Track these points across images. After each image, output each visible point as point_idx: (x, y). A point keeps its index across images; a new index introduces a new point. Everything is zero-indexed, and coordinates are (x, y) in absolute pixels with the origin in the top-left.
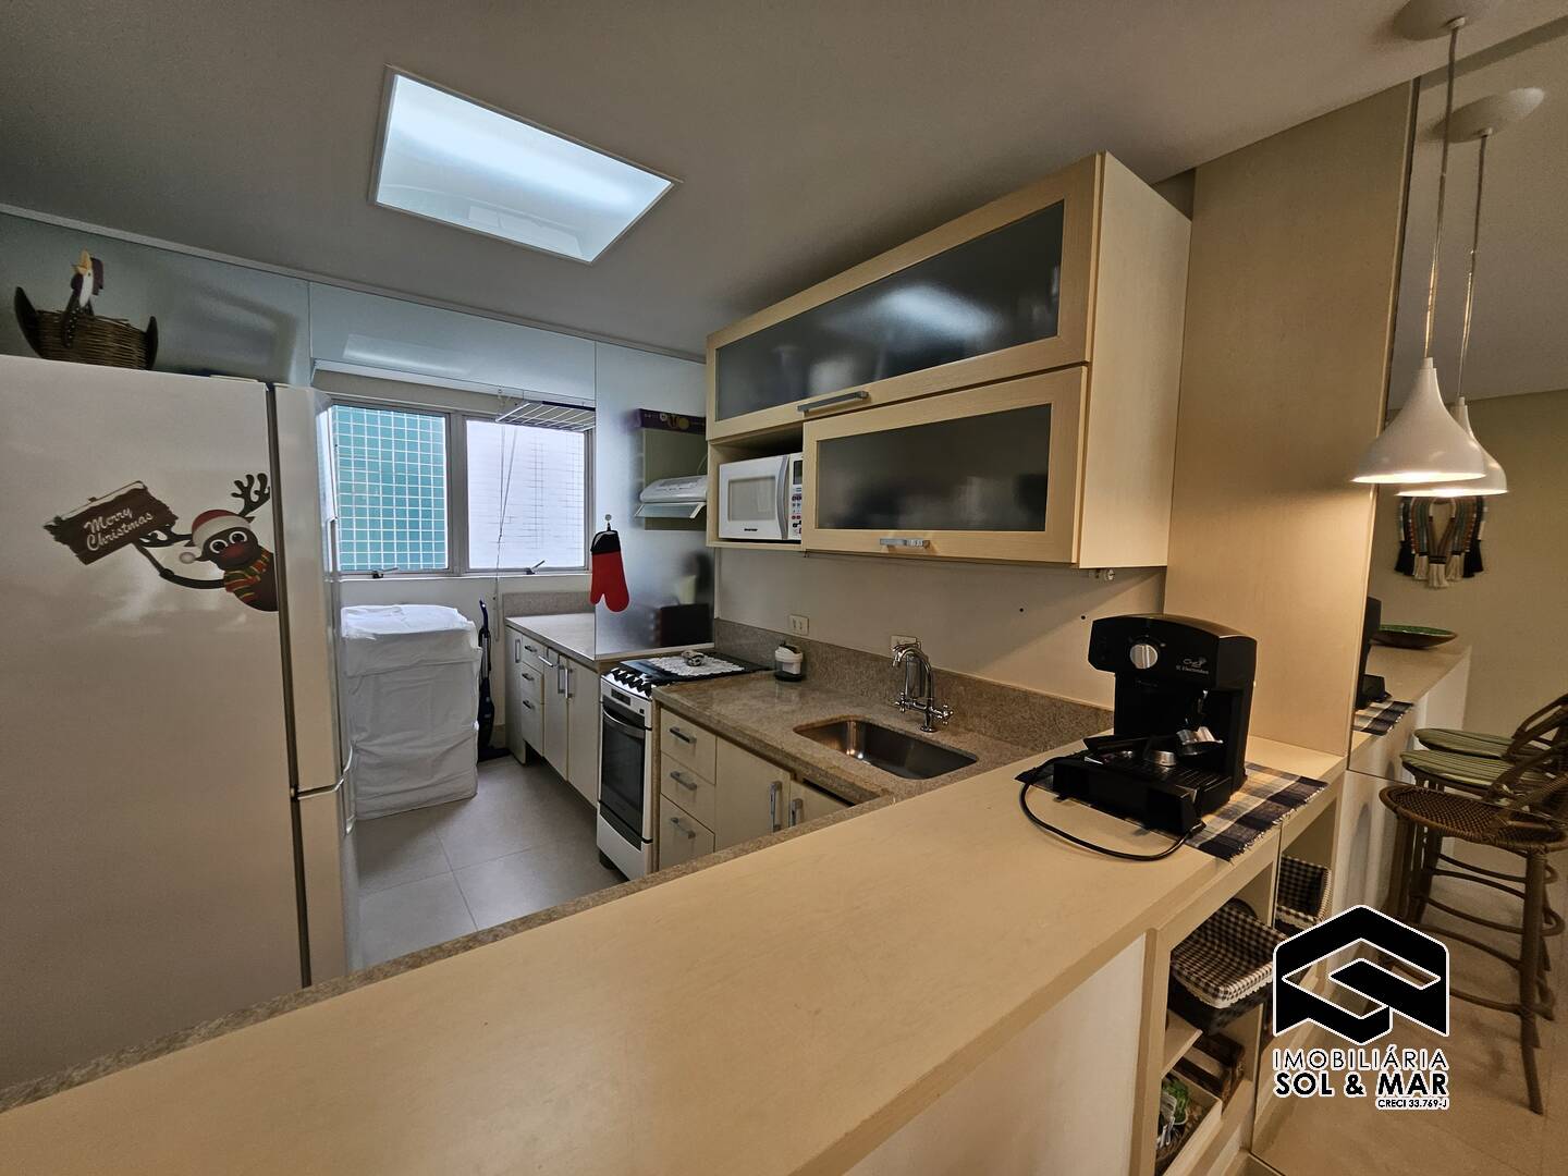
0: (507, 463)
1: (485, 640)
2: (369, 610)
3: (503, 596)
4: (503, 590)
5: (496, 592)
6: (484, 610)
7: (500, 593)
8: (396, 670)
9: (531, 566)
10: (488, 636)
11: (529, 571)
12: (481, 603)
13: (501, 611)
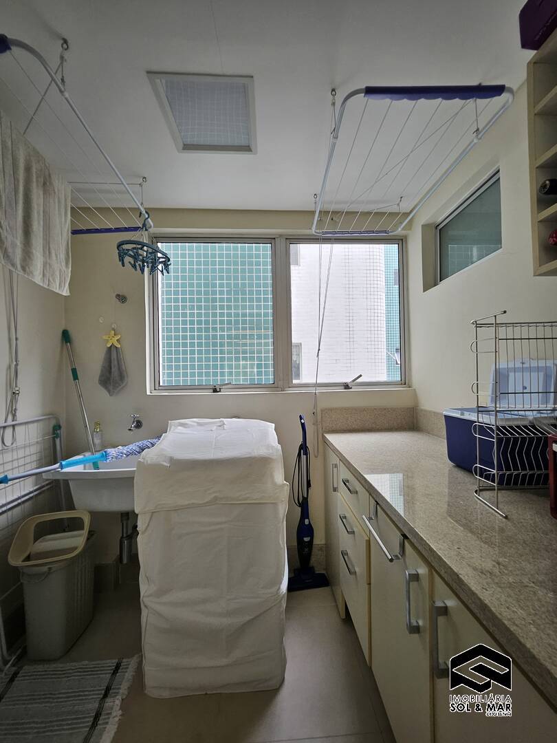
0: (323, 286)
1: (303, 457)
2: (199, 424)
3: (322, 411)
4: (323, 404)
5: (315, 406)
6: (303, 425)
7: (319, 409)
8: (188, 507)
9: (348, 380)
10: (306, 454)
11: (346, 386)
12: (301, 418)
13: (320, 426)
